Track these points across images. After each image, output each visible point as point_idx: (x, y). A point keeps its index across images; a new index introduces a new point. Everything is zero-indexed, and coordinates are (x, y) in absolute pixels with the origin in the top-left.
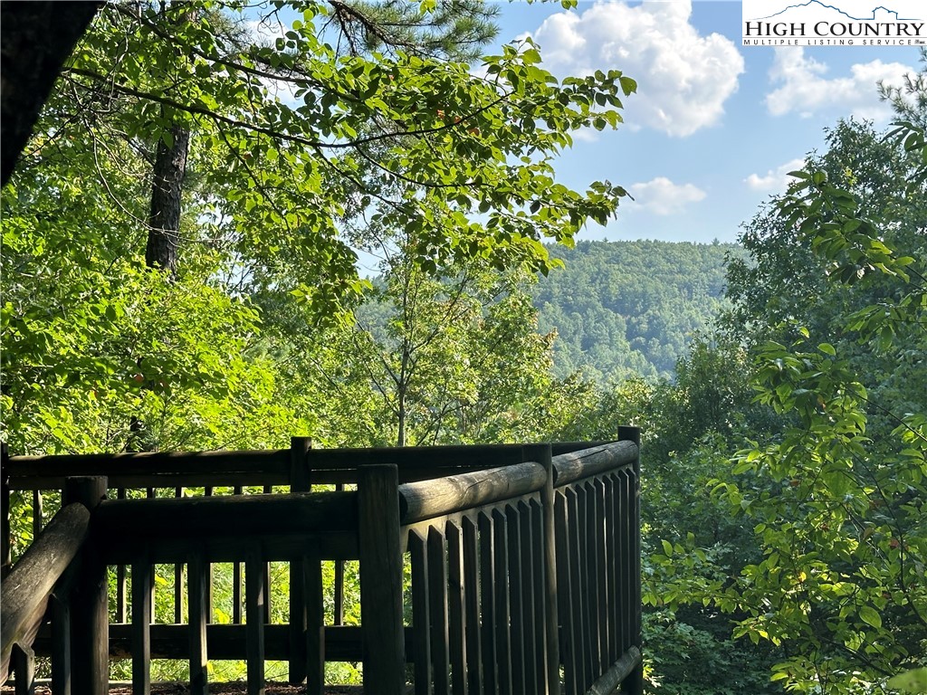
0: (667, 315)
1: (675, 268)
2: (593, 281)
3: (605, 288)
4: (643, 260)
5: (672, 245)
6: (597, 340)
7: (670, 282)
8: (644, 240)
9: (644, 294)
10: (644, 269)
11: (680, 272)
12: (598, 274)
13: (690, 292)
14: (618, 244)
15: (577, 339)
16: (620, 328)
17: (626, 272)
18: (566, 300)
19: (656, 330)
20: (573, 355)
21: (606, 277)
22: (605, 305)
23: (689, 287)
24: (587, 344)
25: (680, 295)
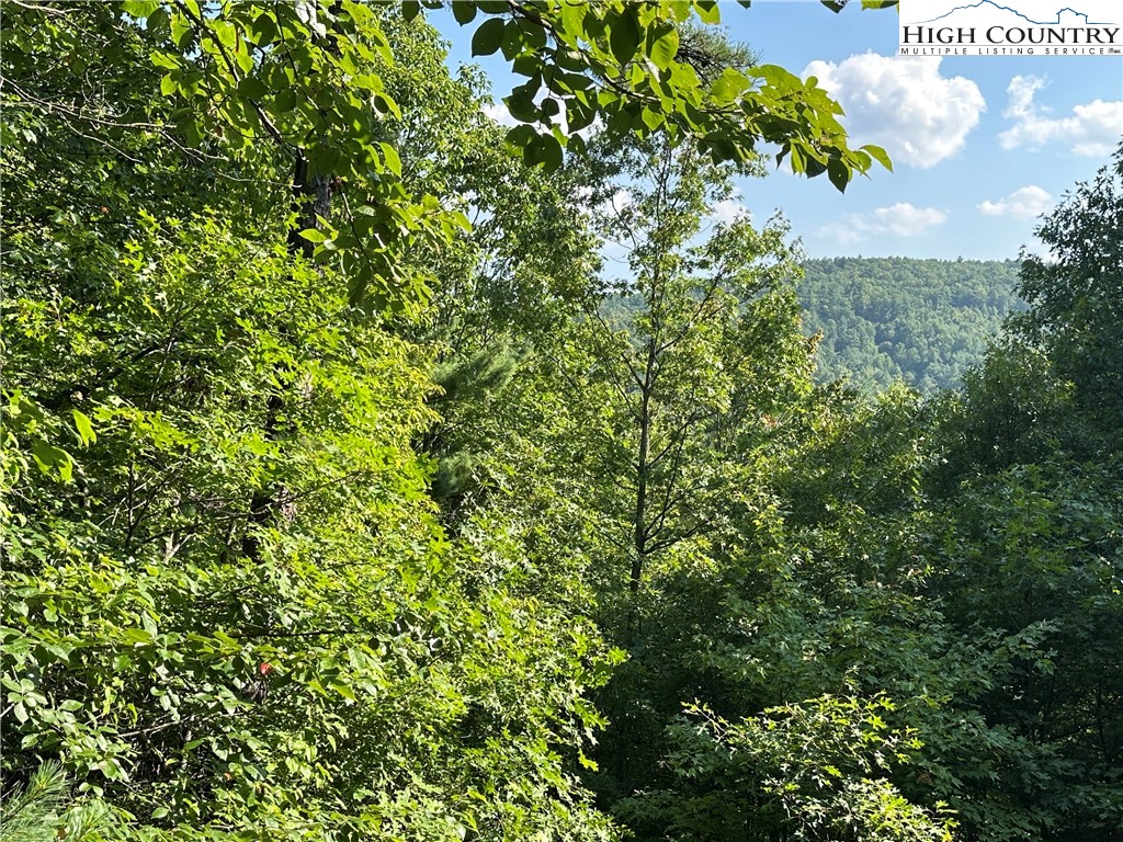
0: (912, 322)
1: (922, 281)
2: (848, 292)
3: (858, 298)
4: (893, 274)
5: (920, 262)
6: (849, 344)
7: (917, 294)
8: (895, 257)
9: (893, 303)
10: (893, 282)
11: (926, 285)
12: (852, 286)
13: (935, 302)
14: (870, 261)
15: (831, 342)
16: (870, 334)
17: (878, 284)
18: (822, 308)
19: (902, 335)
20: (827, 356)
21: (860, 289)
22: (857, 314)
23: (934, 299)
24: (840, 347)
25: (926, 305)
